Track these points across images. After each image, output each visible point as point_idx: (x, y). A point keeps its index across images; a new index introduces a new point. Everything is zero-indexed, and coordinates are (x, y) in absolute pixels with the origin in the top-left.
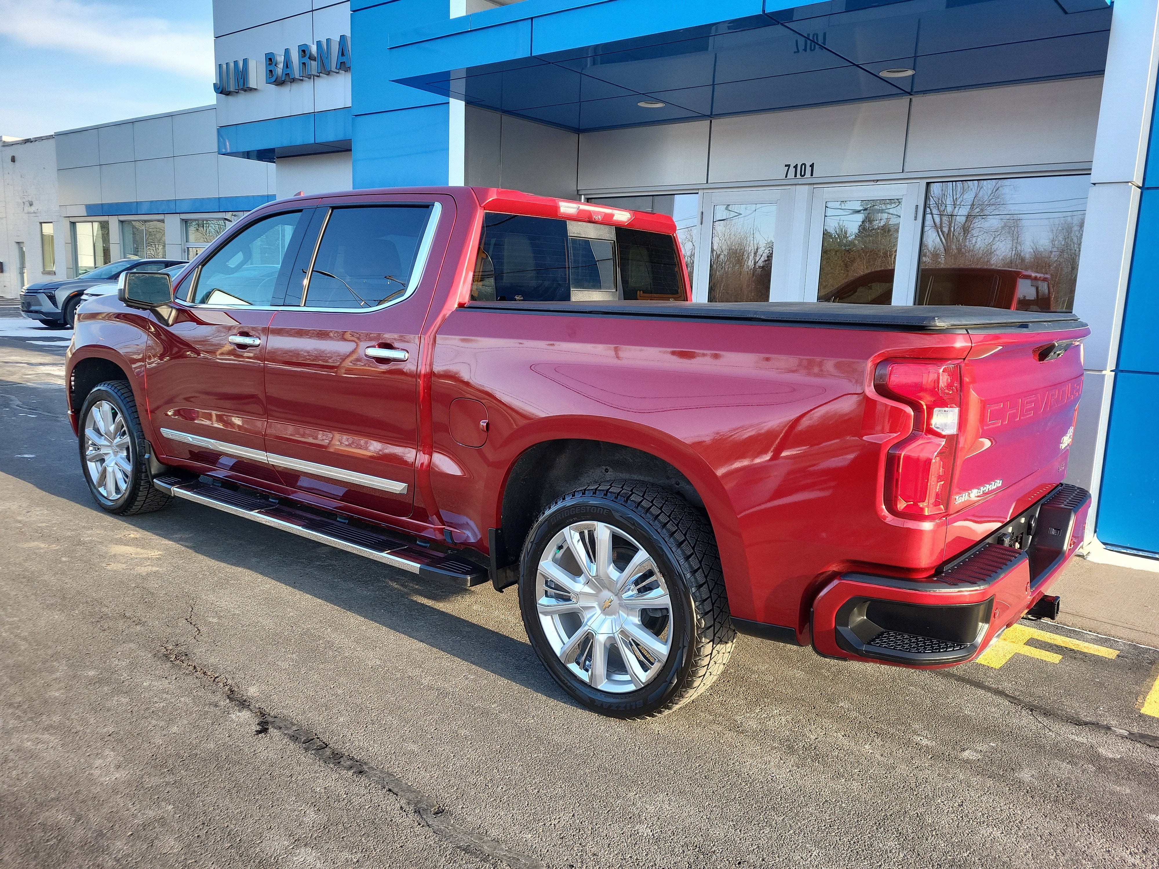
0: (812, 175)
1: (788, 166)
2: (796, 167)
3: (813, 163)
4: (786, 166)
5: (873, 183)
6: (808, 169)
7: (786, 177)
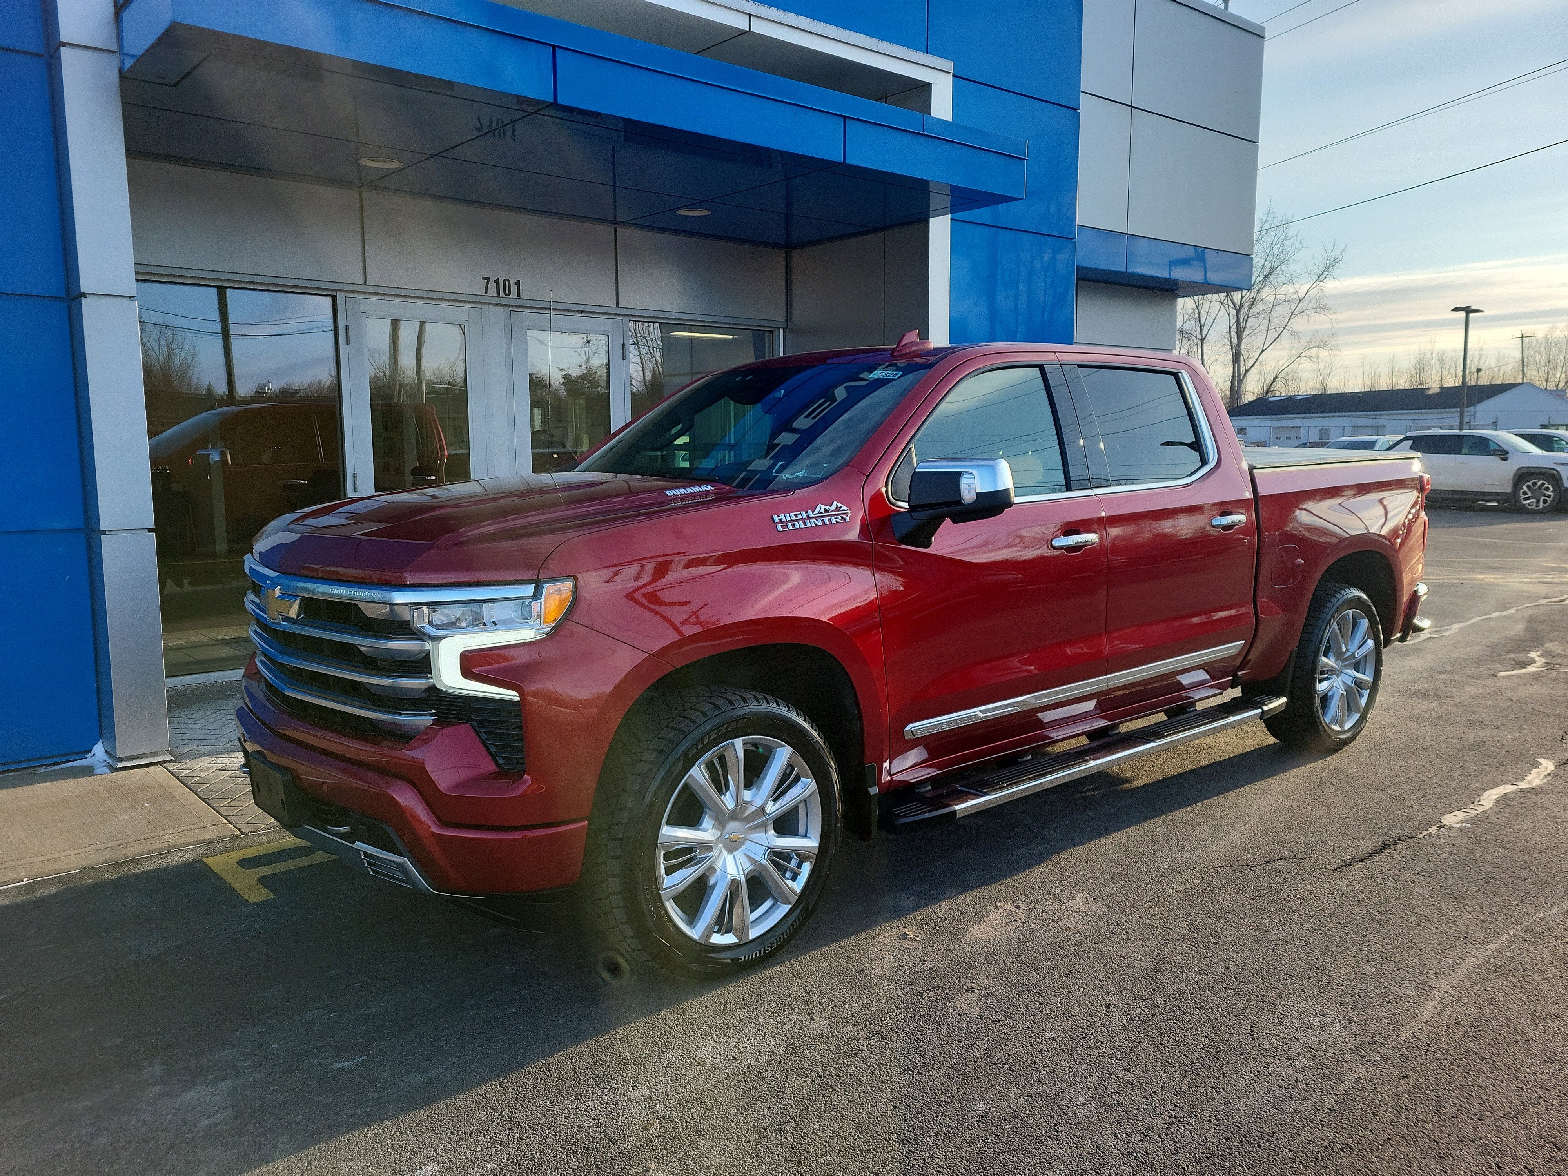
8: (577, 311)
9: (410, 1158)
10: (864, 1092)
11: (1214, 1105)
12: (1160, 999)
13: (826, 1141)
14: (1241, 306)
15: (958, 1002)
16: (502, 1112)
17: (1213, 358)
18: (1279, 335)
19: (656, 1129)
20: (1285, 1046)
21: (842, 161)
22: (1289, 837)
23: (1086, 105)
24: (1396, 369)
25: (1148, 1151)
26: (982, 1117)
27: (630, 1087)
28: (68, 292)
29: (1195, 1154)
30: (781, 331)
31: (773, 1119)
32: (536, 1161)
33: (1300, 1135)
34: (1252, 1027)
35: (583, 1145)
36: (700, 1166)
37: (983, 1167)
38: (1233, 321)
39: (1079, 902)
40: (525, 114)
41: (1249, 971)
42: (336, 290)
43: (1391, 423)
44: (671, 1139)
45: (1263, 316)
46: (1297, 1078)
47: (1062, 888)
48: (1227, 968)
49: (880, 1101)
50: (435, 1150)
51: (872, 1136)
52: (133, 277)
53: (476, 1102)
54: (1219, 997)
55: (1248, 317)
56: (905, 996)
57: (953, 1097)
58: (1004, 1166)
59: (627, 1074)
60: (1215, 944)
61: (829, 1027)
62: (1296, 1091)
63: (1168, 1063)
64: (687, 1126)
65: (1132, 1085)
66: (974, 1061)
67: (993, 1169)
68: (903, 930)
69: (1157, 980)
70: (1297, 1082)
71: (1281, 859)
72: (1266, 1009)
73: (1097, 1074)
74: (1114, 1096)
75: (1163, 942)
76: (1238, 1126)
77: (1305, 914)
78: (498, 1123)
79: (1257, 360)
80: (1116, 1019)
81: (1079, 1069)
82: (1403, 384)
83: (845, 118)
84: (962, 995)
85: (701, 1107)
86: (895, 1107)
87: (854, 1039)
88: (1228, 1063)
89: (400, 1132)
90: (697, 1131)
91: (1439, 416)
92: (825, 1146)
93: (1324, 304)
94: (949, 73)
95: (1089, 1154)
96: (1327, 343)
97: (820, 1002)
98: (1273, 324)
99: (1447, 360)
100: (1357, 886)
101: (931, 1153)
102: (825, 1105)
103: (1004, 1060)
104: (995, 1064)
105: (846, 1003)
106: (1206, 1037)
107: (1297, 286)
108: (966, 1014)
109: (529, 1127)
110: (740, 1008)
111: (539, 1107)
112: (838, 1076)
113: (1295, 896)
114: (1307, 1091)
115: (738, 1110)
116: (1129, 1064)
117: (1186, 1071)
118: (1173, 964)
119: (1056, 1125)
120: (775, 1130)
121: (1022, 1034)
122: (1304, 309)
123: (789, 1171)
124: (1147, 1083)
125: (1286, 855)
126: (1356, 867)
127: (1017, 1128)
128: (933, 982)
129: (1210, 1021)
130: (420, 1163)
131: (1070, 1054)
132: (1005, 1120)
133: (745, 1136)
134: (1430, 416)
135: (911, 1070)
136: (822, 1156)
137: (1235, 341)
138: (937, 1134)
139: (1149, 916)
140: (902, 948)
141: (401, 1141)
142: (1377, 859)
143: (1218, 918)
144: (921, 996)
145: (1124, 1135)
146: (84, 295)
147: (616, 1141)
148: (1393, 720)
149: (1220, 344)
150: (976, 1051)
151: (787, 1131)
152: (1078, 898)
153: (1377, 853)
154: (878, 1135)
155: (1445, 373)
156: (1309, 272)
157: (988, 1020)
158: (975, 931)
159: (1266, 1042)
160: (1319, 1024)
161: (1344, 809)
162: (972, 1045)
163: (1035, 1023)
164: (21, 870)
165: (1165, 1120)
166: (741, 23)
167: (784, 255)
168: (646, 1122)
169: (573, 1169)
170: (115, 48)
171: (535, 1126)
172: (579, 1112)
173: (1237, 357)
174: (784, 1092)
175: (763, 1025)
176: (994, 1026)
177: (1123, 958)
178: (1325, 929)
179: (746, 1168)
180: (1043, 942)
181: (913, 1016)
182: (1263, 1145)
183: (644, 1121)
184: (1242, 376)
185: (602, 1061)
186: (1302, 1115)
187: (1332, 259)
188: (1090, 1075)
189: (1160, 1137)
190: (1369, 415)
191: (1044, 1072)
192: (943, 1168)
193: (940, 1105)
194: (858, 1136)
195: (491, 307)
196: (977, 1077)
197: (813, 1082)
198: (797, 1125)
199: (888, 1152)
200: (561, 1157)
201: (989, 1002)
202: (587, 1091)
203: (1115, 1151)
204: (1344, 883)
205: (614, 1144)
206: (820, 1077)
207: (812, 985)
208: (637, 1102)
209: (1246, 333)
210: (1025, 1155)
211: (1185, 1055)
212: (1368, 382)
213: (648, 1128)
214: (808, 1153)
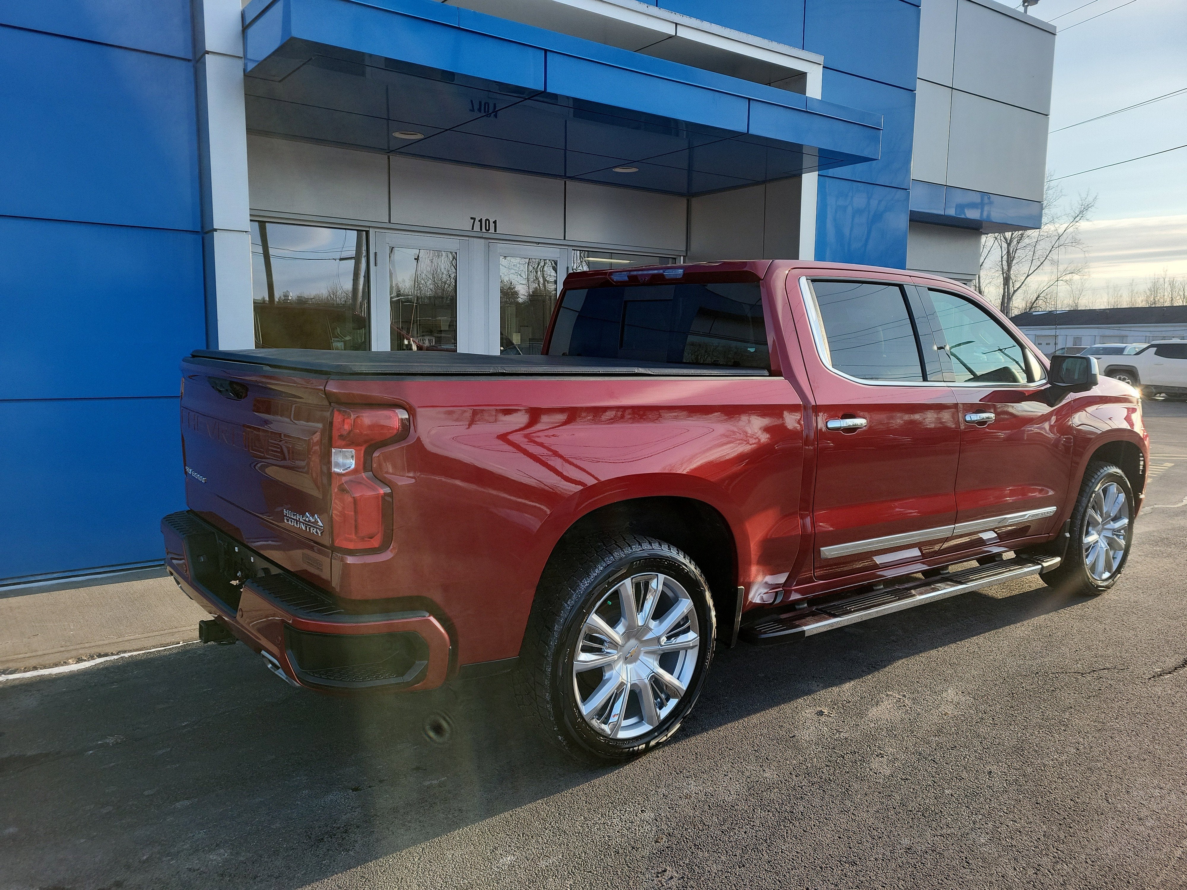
0: (495, 231)
1: (474, 219)
2: (481, 221)
3: (496, 221)
4: (472, 218)
6: (492, 225)
7: (473, 229)
8: (536, 243)
9: (493, 851)
10: (814, 825)
11: (1088, 851)
12: (1029, 770)
13: (793, 859)
14: (1011, 241)
15: (872, 764)
16: (551, 823)
17: (987, 282)
18: (1042, 263)
19: (665, 842)
20: (1135, 810)
21: (746, 132)
22: (1108, 652)
23: (921, 88)
24: (1135, 291)
25: (1042, 881)
26: (908, 849)
27: (640, 811)
28: (202, 227)
29: (1079, 885)
30: (682, 258)
31: (750, 840)
32: (583, 859)
33: (1159, 876)
34: (1106, 794)
35: (614, 850)
36: (703, 870)
37: (916, 886)
38: (1005, 252)
39: (950, 694)
40: (523, 99)
41: (1096, 751)
42: (369, 227)
43: (1132, 333)
44: (677, 850)
45: (1029, 248)
46: (1149, 834)
47: (935, 683)
48: (1078, 749)
49: (828, 833)
50: (509, 846)
51: (827, 857)
52: (249, 218)
53: (531, 815)
54: (1076, 771)
55: (1016, 250)
56: (831, 757)
57: (883, 833)
58: (932, 885)
59: (635, 802)
60: (1065, 730)
61: (777, 776)
62: (1150, 843)
63: (1045, 818)
64: (687, 842)
65: (1020, 832)
66: (894, 808)
67: (924, 887)
68: (819, 709)
69: (1024, 756)
70: (1149, 836)
71: (1105, 669)
72: (1114, 781)
73: (992, 823)
74: (1007, 840)
75: (1023, 727)
76: (1109, 867)
77: (1132, 712)
78: (550, 830)
79: (1023, 283)
80: (998, 783)
81: (977, 819)
82: (1141, 302)
83: (749, 99)
84: (874, 759)
85: (695, 828)
86: (840, 838)
87: (799, 786)
88: (1092, 820)
89: (482, 833)
90: (695, 845)
91: (1172, 329)
92: (793, 862)
93: (1079, 239)
94: (820, 64)
95: (997, 881)
96: (1081, 270)
97: (767, 758)
98: (1037, 255)
99: (1177, 284)
100: (1169, 692)
101: (875, 872)
102: (787, 833)
103: (916, 808)
104: (910, 811)
105: (787, 760)
106: (1072, 800)
107: (1057, 225)
108: (880, 773)
109: (573, 834)
110: (708, 759)
111: (577, 821)
112: (792, 812)
113: (1121, 698)
114: (1158, 844)
115: (722, 832)
116: (1015, 817)
117: (1060, 824)
118: (1035, 744)
119: (966, 858)
120: (753, 848)
121: (926, 790)
122: (1062, 243)
123: (770, 878)
124: (1031, 832)
125: (1108, 665)
126: (1166, 677)
127: (936, 859)
128: (850, 748)
129: (1072, 788)
130: (501, 855)
131: (967, 807)
132: (926, 852)
133: (732, 851)
134: (1164, 329)
135: (846, 811)
136: (792, 869)
137: (1006, 267)
138: (876, 859)
139: (1008, 708)
140: (821, 722)
141: (484, 838)
142: (1181, 672)
143: (1064, 712)
144: (843, 758)
145: (1021, 869)
146: (216, 230)
147: (638, 849)
148: (1174, 565)
149: (993, 271)
150: (893, 800)
151: (762, 849)
152: (949, 691)
153: (1181, 667)
154: (832, 857)
155: (1175, 294)
156: (1067, 215)
157: (898, 778)
158: (874, 712)
159: (1119, 806)
160: (1159, 794)
161: (1148, 633)
162: (889, 796)
163: (935, 782)
164: (177, 635)
165: (1051, 860)
166: (669, 30)
167: (686, 201)
168: (656, 836)
169: (611, 866)
170: (242, 56)
171: (577, 834)
172: (606, 826)
173: (1007, 280)
174: (753, 822)
175: (728, 772)
176: (903, 783)
177: (994, 737)
178: (1150, 724)
179: (738, 874)
180: (929, 723)
181: (839, 772)
182: (1131, 882)
183: (655, 836)
184: (1011, 294)
185: (615, 791)
186: (1159, 862)
187: (1086, 205)
188: (986, 823)
189: (1050, 872)
190: (1114, 327)
191: (949, 819)
192: (886, 884)
193: (874, 839)
194: (816, 857)
195: (475, 239)
196: (899, 820)
197: (774, 815)
198: (769, 846)
199: (842, 870)
200: (600, 858)
201: (896, 765)
202: (609, 812)
203: (1016, 880)
204: (1158, 690)
205: (636, 851)
206: (779, 812)
207: (758, 745)
208: (647, 822)
209: (1014, 262)
210: (946, 879)
211: (1057, 812)
212: (1112, 301)
213: (659, 841)
214: (781, 866)
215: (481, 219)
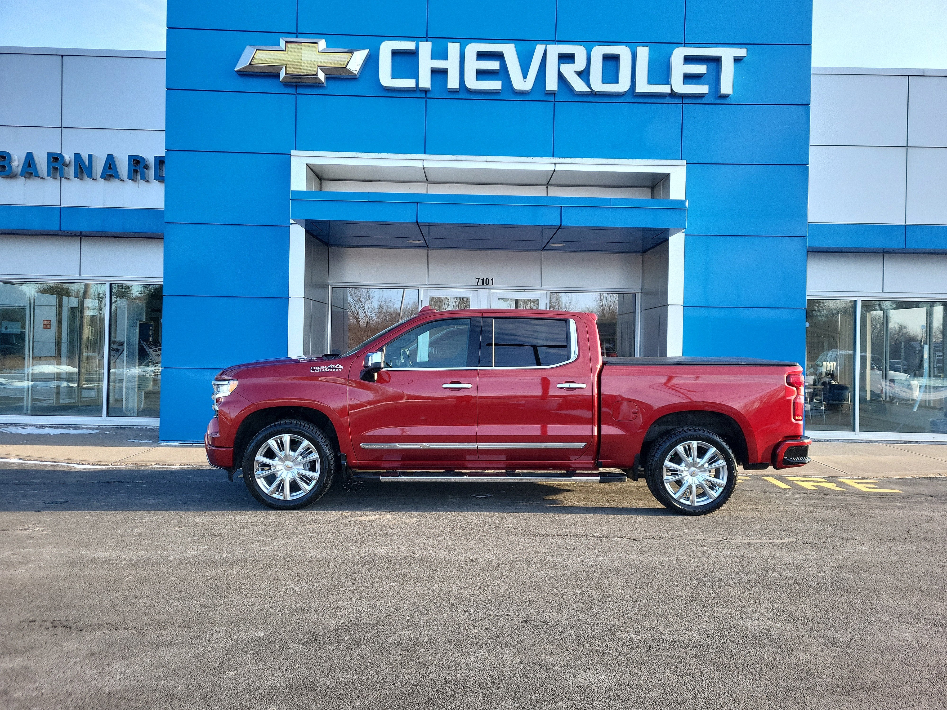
0: (492, 285)
1: (479, 279)
2: (483, 280)
3: (493, 279)
4: (477, 279)
5: (523, 291)
6: (490, 282)
7: (478, 284)
21: (560, 225)
30: (640, 293)
42: (418, 287)
83: (561, 207)
94: (684, 166)
166: (550, 168)
167: (641, 256)
195: (479, 289)
215: (483, 279)
